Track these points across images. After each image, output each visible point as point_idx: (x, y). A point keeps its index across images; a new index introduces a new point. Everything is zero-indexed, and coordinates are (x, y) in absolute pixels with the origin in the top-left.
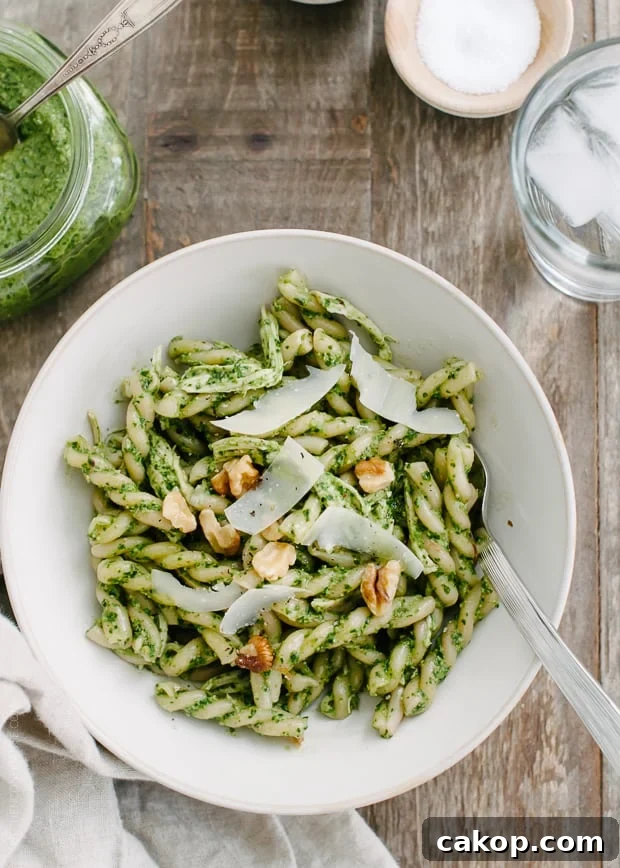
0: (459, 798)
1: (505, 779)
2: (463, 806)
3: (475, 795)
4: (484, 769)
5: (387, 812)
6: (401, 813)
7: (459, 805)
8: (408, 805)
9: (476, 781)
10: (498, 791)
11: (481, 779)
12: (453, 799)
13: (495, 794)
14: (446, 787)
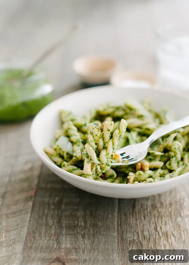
0: (154, 222)
1: (171, 217)
2: (156, 224)
3: (160, 221)
4: (163, 215)
5: (127, 227)
6: (132, 227)
7: (154, 224)
8: (134, 225)
9: (160, 218)
10: (169, 220)
11: (162, 218)
12: (152, 223)
13: (168, 222)
14: (149, 220)
